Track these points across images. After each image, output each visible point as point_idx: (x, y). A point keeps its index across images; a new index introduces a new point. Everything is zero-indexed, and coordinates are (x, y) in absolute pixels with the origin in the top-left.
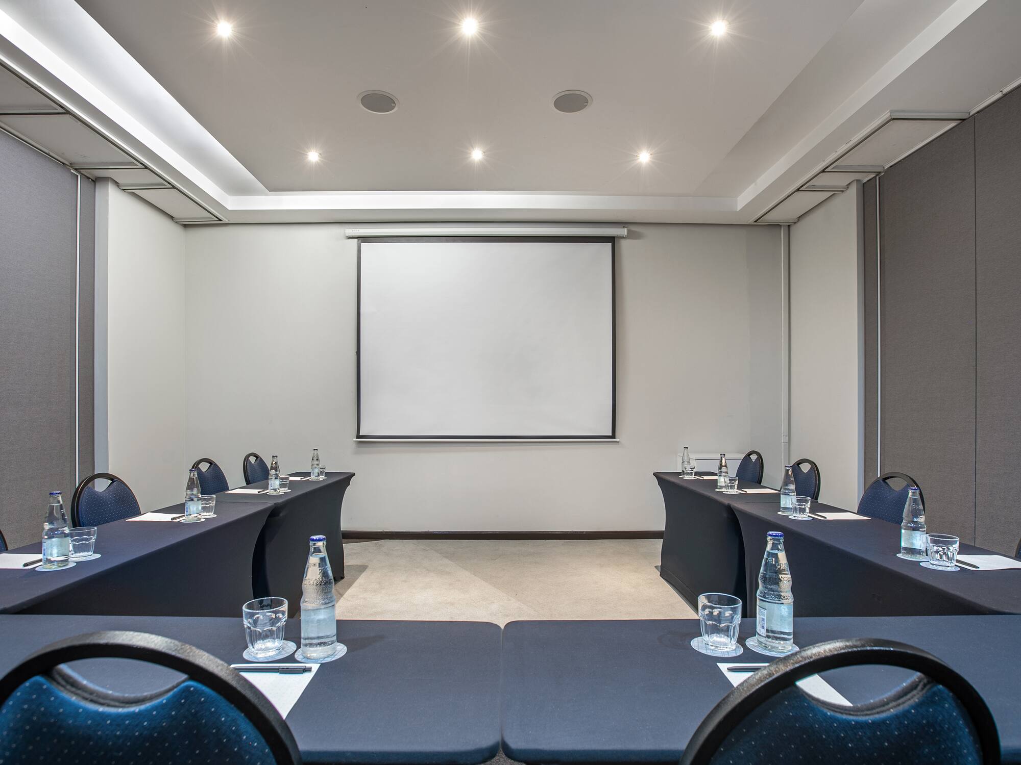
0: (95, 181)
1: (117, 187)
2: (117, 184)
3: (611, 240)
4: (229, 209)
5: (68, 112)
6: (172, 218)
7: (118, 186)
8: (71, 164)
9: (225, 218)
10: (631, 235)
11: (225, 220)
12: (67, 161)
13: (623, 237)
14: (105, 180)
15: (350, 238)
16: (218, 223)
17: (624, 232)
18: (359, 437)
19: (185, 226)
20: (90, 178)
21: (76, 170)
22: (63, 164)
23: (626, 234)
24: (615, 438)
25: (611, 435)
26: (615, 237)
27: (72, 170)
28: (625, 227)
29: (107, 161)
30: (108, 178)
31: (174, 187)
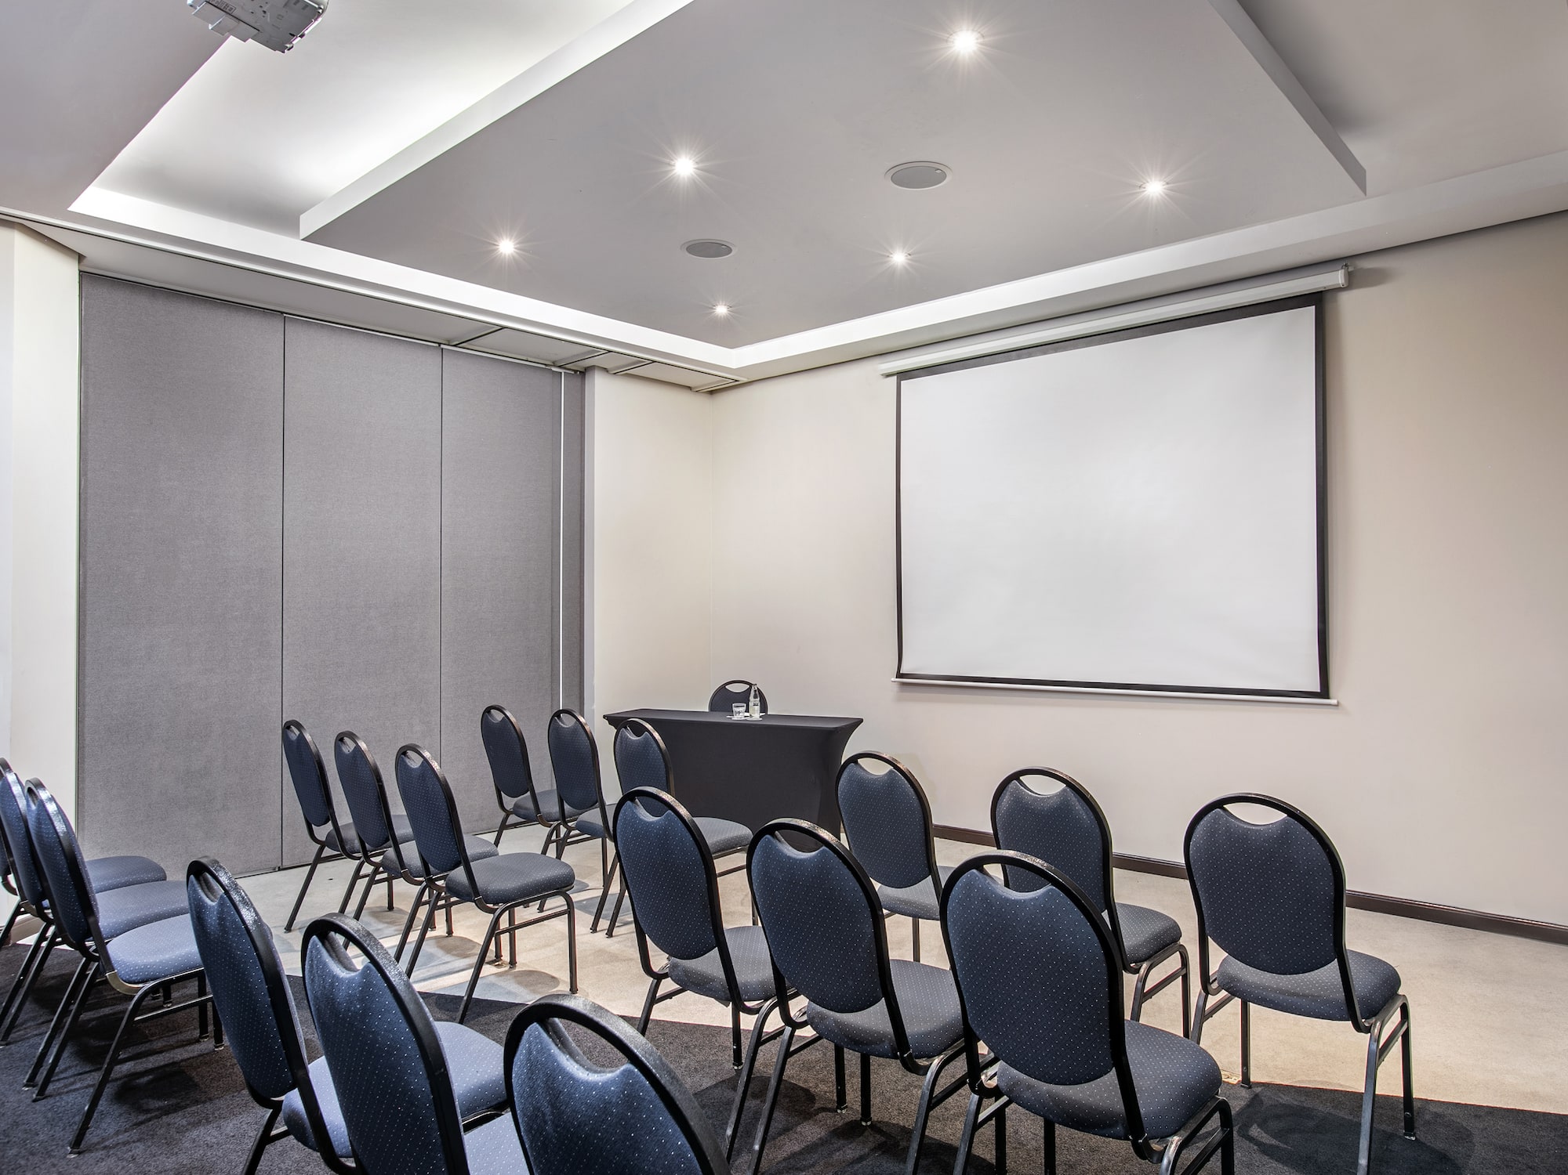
0: (583, 373)
1: (606, 373)
2: (606, 370)
3: (1317, 299)
4: (733, 367)
5: (503, 328)
6: (690, 388)
7: (607, 371)
8: (553, 363)
9: (740, 377)
10: (1352, 282)
11: (744, 380)
12: (546, 361)
13: (1339, 289)
14: (592, 368)
15: (889, 375)
16: (737, 386)
17: (1337, 278)
18: (900, 675)
19: (712, 392)
20: (576, 371)
21: (560, 367)
22: (543, 366)
23: (1343, 282)
24: (1328, 697)
25: (1319, 691)
26: (1322, 291)
27: (554, 369)
28: (1346, 265)
29: (576, 353)
30: (594, 366)
31: (654, 362)
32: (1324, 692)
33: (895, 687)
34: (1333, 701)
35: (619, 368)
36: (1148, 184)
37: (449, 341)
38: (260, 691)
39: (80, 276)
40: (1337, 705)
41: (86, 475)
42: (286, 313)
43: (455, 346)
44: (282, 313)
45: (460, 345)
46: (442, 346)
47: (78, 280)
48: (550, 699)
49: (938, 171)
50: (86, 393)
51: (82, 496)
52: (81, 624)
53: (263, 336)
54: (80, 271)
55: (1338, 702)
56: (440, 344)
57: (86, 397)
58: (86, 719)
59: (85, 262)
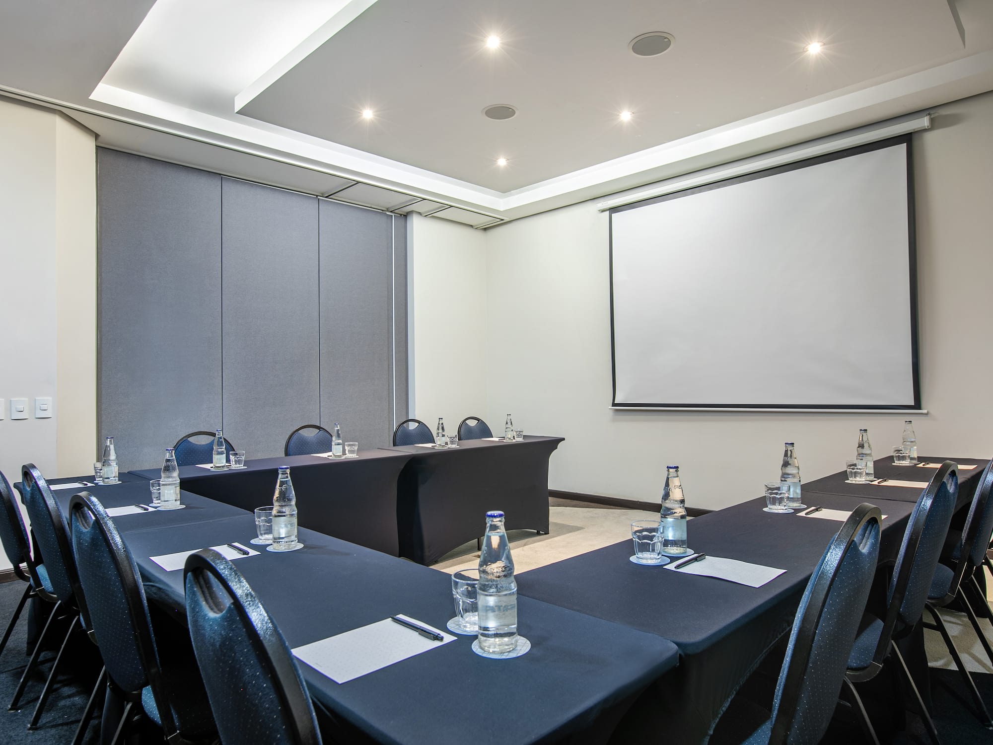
0: (406, 216)
1: (420, 216)
2: (420, 213)
3: (907, 138)
4: (502, 210)
5: (358, 182)
6: (472, 226)
8: (387, 209)
9: (506, 217)
10: (934, 125)
11: (507, 219)
12: (383, 207)
13: (925, 130)
14: (411, 213)
15: (603, 211)
16: (502, 223)
17: (924, 122)
18: (614, 405)
19: (485, 229)
20: (401, 215)
21: (391, 212)
22: (381, 211)
23: (928, 124)
24: (920, 408)
25: (913, 404)
26: (911, 133)
27: (388, 213)
28: (929, 114)
29: (403, 201)
30: (413, 211)
31: (451, 206)
32: (918, 405)
33: (611, 413)
34: (925, 411)
35: (429, 212)
36: (810, 46)
37: (323, 194)
38: (208, 415)
39: (97, 149)
40: (927, 414)
41: (101, 275)
42: (223, 175)
43: (326, 197)
44: (220, 174)
45: (329, 197)
46: (319, 197)
47: (95, 151)
48: (388, 423)
49: (666, 40)
50: (101, 223)
51: (99, 289)
52: (99, 370)
53: (209, 188)
54: (96, 146)
55: (928, 412)
56: (317, 196)
57: (101, 226)
58: (103, 431)
59: (100, 139)
